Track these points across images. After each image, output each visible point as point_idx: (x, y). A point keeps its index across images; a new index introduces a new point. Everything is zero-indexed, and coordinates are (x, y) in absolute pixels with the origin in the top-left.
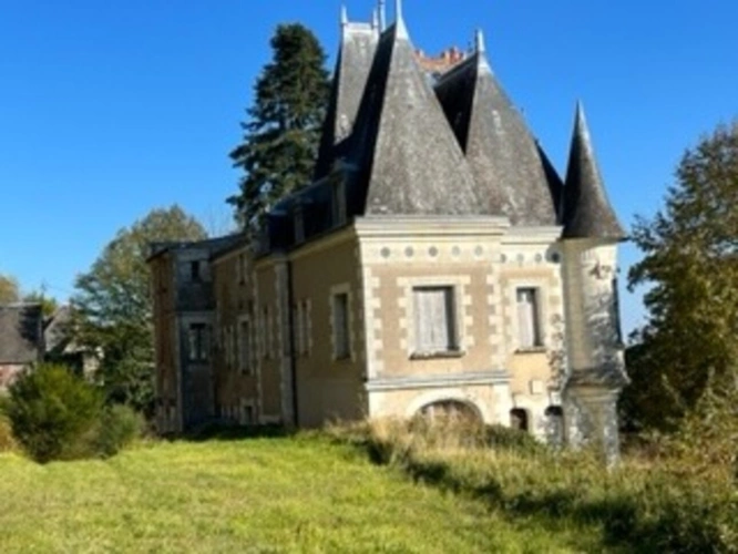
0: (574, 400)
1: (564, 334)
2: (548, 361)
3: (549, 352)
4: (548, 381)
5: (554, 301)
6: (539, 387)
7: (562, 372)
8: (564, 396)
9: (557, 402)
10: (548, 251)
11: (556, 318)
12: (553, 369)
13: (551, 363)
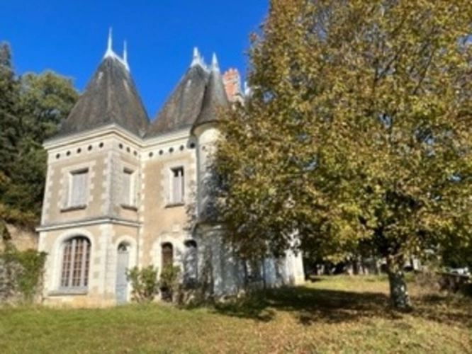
0: (201, 236)
1: (196, 192)
2: (186, 210)
3: (186, 206)
4: (185, 224)
5: (191, 172)
6: (177, 228)
7: (194, 217)
8: (194, 234)
9: (190, 238)
10: (189, 142)
11: (192, 182)
12: (189, 215)
13: (187, 212)
